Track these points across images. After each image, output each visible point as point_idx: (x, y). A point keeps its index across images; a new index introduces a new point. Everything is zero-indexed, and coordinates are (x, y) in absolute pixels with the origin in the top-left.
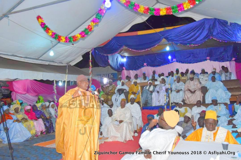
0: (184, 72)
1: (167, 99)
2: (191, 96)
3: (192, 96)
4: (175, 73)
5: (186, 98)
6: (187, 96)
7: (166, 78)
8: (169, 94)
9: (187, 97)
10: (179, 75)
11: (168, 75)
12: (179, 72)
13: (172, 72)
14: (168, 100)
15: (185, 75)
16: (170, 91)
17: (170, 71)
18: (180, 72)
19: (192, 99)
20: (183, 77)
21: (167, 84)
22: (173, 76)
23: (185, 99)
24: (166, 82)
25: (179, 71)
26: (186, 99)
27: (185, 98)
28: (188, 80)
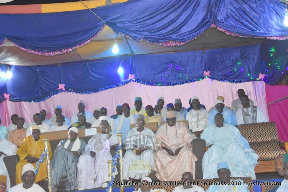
0: (154, 107)
1: (113, 170)
2: (169, 163)
3: (171, 162)
4: (133, 107)
5: (159, 168)
6: (160, 161)
7: (112, 119)
8: (118, 160)
9: (162, 164)
10: (143, 112)
11: (116, 113)
12: (142, 104)
13: (127, 106)
14: (116, 173)
15: (157, 113)
16: (121, 152)
17: (121, 104)
18: (145, 104)
19: (173, 171)
20: (153, 117)
21: (113, 134)
22: (127, 115)
23: (155, 169)
24: (111, 131)
25: (143, 102)
26: (158, 170)
27: (157, 168)
28: (162, 123)
